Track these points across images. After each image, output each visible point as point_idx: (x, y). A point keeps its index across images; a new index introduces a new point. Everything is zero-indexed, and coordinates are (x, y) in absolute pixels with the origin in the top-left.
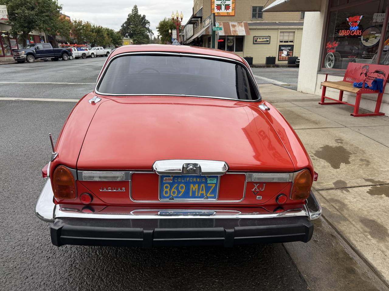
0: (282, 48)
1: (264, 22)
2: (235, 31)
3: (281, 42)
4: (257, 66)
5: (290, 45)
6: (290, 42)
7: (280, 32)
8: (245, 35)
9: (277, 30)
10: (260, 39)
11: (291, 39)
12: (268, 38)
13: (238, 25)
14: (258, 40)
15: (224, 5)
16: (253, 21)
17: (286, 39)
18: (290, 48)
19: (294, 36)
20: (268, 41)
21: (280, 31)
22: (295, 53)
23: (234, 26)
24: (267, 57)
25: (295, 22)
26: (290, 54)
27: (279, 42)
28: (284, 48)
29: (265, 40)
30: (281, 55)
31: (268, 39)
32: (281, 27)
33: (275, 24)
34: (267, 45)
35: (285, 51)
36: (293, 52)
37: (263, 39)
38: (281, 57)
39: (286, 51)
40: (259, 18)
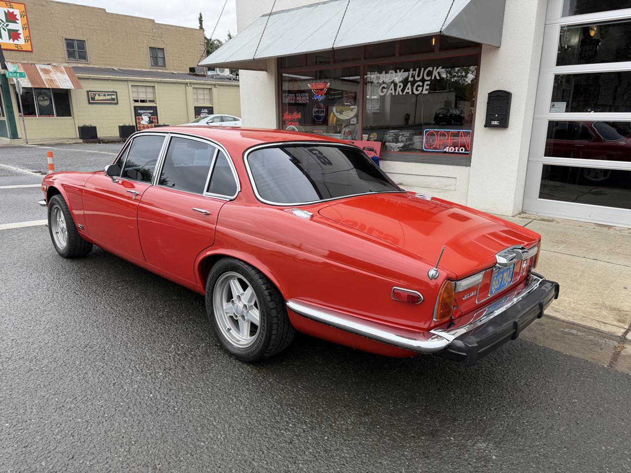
0: (139, 111)
1: (91, 66)
2: (51, 81)
3: (136, 101)
4: (106, 141)
5: (151, 107)
6: (150, 101)
7: (132, 86)
8: (73, 87)
9: (126, 83)
10: (99, 95)
11: (150, 97)
12: (114, 95)
13: (55, 70)
14: (97, 97)
15: (5, 31)
16: (71, 64)
17: (142, 96)
18: (152, 111)
19: (154, 93)
20: (113, 99)
21: (130, 84)
22: (161, 119)
23: (46, 72)
24: (121, 125)
25: (143, 70)
26: (154, 120)
27: (132, 102)
28: (142, 111)
29: (109, 97)
30: (140, 123)
31: (113, 97)
32: (131, 78)
33: (112, 71)
34: (114, 106)
35: (145, 117)
36: (157, 117)
37: (105, 95)
38: (142, 126)
39: (146, 115)
40: (81, 60)
